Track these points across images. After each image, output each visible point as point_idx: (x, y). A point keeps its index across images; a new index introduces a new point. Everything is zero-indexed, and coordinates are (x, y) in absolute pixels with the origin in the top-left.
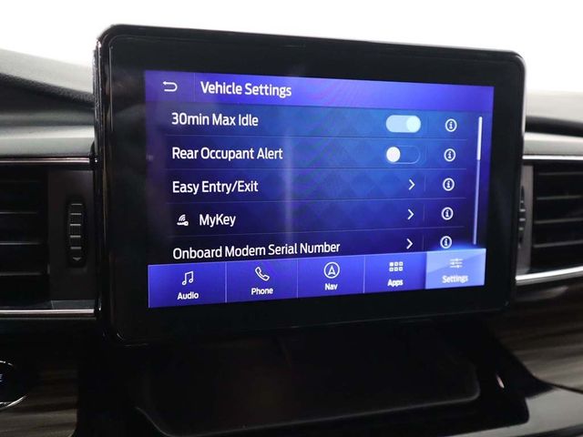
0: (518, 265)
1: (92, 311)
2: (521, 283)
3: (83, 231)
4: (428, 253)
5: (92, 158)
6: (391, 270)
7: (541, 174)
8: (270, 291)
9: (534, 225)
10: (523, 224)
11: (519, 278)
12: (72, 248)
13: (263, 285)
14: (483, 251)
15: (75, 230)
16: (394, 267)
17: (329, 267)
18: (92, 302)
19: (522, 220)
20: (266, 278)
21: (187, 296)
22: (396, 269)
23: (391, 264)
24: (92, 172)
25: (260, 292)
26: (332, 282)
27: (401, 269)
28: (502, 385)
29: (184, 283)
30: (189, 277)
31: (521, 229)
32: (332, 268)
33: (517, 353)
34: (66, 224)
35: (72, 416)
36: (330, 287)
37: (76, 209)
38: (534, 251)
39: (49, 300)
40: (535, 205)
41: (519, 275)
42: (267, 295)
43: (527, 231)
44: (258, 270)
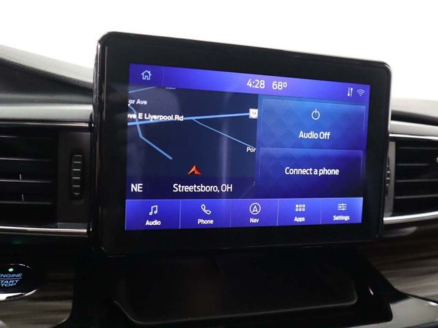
0: (385, 211)
1: (85, 231)
2: (387, 223)
3: (81, 174)
5: (90, 123)
6: (297, 210)
7: (402, 148)
8: (211, 222)
9: (395, 183)
10: (388, 182)
11: (385, 219)
12: (74, 186)
13: (206, 217)
14: (362, 198)
15: (76, 174)
16: (299, 208)
17: (253, 207)
18: (86, 225)
19: (388, 179)
20: (209, 212)
21: (153, 223)
22: (300, 210)
23: (297, 206)
24: (89, 133)
25: (204, 222)
26: (255, 217)
27: (304, 210)
28: (372, 293)
29: (151, 214)
30: (154, 209)
31: (387, 185)
32: (255, 207)
33: (383, 273)
34: (70, 169)
35: (68, 305)
36: (254, 221)
37: (78, 159)
38: (395, 201)
39: (56, 222)
40: (397, 169)
41: (386, 217)
42: (209, 224)
43: (391, 186)
44: (203, 207)
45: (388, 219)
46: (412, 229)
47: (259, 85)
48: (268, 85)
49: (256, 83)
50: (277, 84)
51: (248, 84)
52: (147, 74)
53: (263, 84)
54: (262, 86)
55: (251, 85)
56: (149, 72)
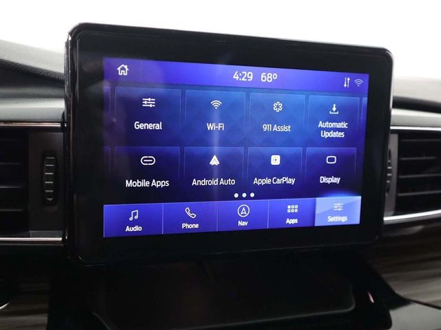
0: (386, 208)
1: (60, 239)
2: (388, 223)
3: (55, 178)
4: (317, 199)
5: (62, 123)
6: (289, 211)
7: (403, 140)
8: (197, 226)
9: (398, 179)
10: (390, 178)
11: (386, 219)
12: (46, 191)
13: (190, 221)
14: (359, 198)
15: (48, 178)
16: (291, 209)
17: (241, 208)
18: (61, 232)
19: (389, 175)
20: (193, 216)
21: (133, 229)
22: (293, 211)
23: (289, 207)
24: (62, 133)
25: (189, 227)
26: (243, 220)
27: (296, 211)
28: (372, 300)
29: (131, 219)
30: (135, 214)
31: (388, 182)
32: (244, 209)
33: (384, 276)
34: (42, 173)
35: (43, 319)
36: (242, 224)
37: (50, 161)
38: (398, 200)
39: (28, 230)
40: (400, 163)
41: (387, 216)
42: (194, 229)
43: (393, 183)
44: (187, 210)
45: (388, 219)
46: (419, 228)
48: (257, 77)
49: (244, 75)
50: (266, 75)
51: (234, 77)
52: (123, 69)
53: (251, 76)
55: (237, 78)
56: (126, 67)
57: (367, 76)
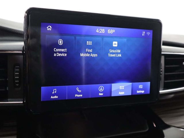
0: (160, 88)
1: (22, 102)
2: (161, 93)
3: (19, 75)
5: (23, 51)
7: (167, 58)
8: (81, 96)
9: (165, 75)
12: (16, 81)
13: (79, 94)
14: (149, 83)
15: (17, 75)
16: (121, 88)
17: (100, 88)
19: (161, 73)
20: (80, 91)
21: (54, 97)
24: (23, 56)
25: (78, 96)
26: (101, 93)
27: (123, 88)
28: (155, 126)
29: (53, 93)
30: (55, 91)
32: (101, 88)
33: (160, 116)
34: (14, 74)
37: (17, 68)
38: (165, 83)
39: (8, 99)
40: (165, 68)
41: (161, 90)
42: (80, 97)
43: (162, 76)
44: (77, 89)
45: (161, 92)
46: (172, 96)
47: (102, 32)
48: (106, 31)
49: (101, 30)
50: (110, 31)
51: (97, 31)
53: (104, 31)
54: (103, 32)
55: (98, 32)
56: (50, 27)
57: (152, 31)
